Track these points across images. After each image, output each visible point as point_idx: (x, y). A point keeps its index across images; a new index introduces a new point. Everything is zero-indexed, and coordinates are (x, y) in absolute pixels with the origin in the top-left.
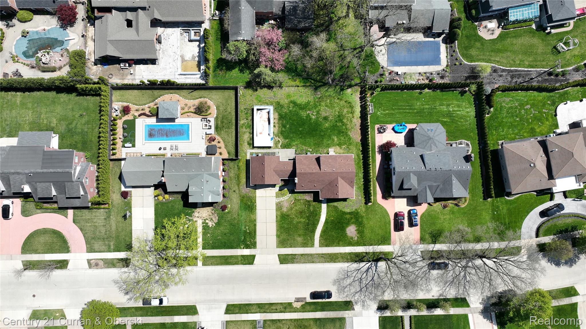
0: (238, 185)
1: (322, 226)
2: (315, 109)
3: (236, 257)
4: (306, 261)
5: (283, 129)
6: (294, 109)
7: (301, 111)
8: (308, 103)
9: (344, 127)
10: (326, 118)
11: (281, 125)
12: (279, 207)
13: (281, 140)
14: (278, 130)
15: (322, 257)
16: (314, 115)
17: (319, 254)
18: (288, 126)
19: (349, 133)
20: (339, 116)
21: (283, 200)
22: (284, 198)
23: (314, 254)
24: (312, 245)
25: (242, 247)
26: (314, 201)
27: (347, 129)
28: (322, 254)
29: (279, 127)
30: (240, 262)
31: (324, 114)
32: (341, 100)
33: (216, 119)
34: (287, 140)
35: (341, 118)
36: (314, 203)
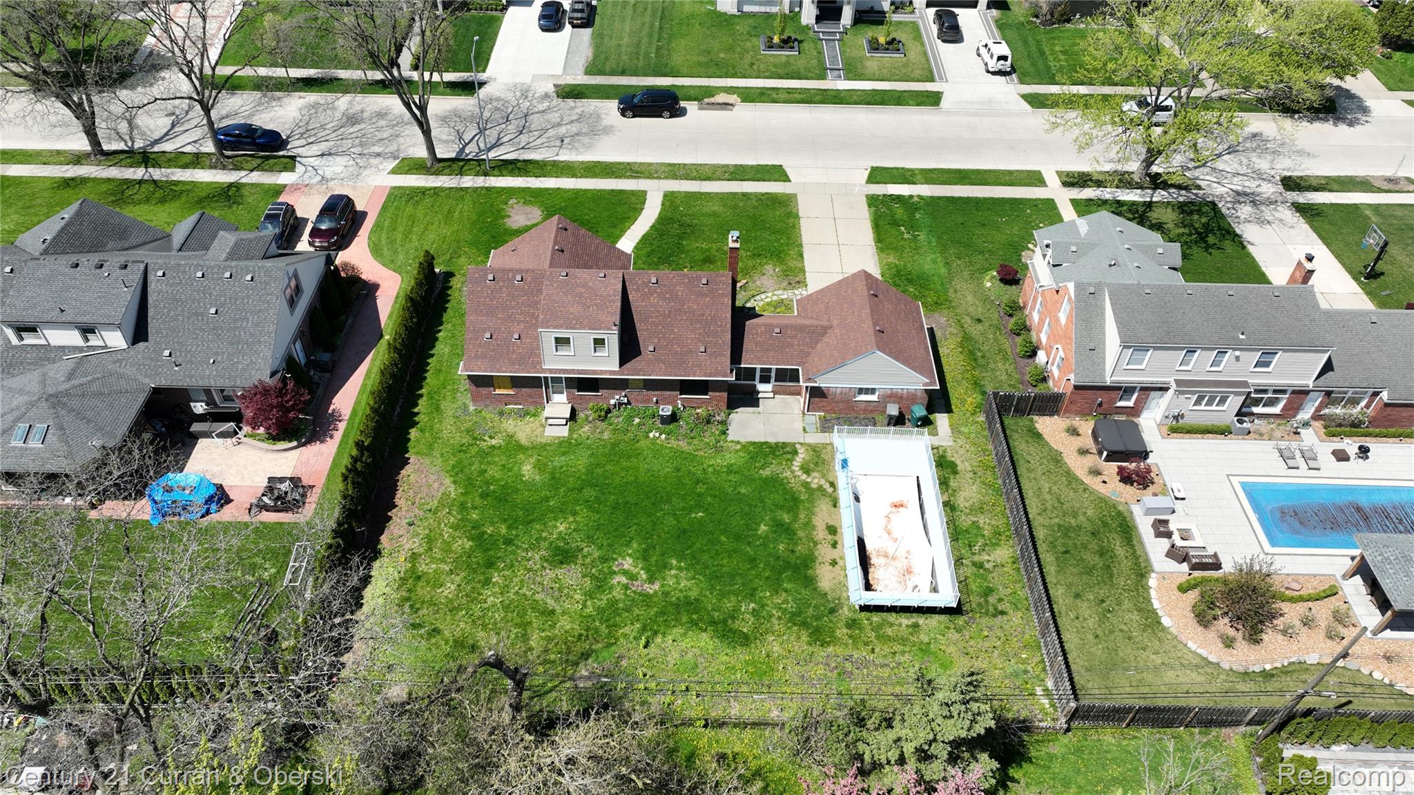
2: (613, 603)
3: (932, 182)
4: (695, 168)
5: (786, 518)
7: (693, 594)
8: (650, 631)
9: (475, 516)
10: (563, 556)
11: (801, 533)
13: (794, 473)
14: (811, 513)
15: (641, 174)
16: (625, 573)
17: (648, 179)
18: (763, 528)
19: (453, 491)
20: (490, 564)
21: (780, 292)
22: (775, 298)
23: (666, 178)
24: (669, 198)
25: (916, 200)
27: (463, 507)
28: (638, 178)
29: (809, 525)
30: (917, 172)
31: (571, 576)
34: (766, 472)
35: (479, 557)
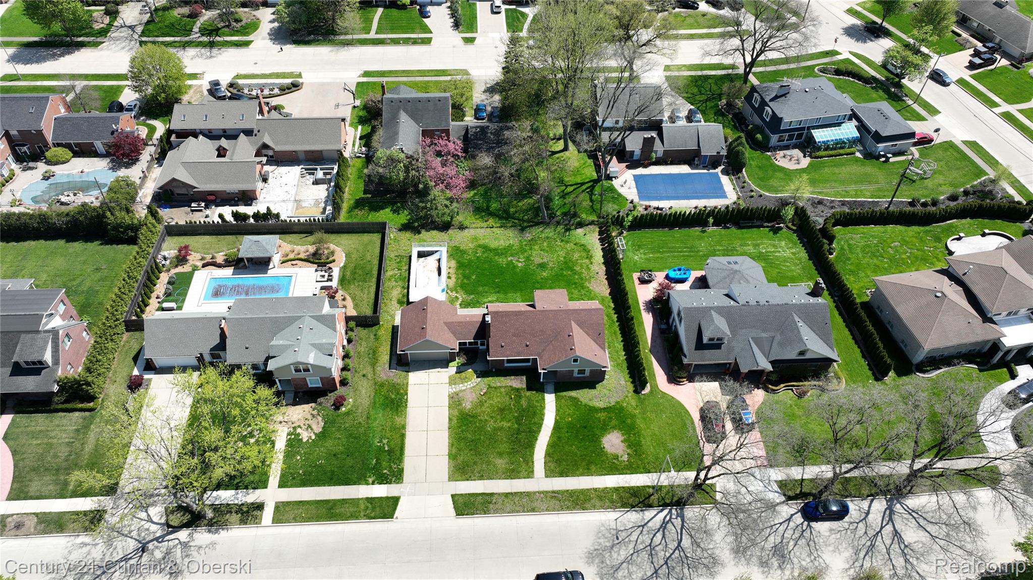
0: (373, 365)
1: (549, 434)
2: (522, 253)
3: (354, 502)
4: (517, 509)
5: (465, 281)
6: (486, 255)
7: (497, 257)
8: (510, 247)
9: (576, 277)
10: (542, 266)
11: (460, 276)
12: (455, 401)
13: (461, 296)
14: (456, 283)
15: (552, 497)
16: (520, 262)
17: (547, 492)
18: (474, 277)
19: (587, 284)
20: (566, 263)
21: (465, 388)
22: (466, 384)
23: (535, 493)
24: (530, 474)
25: (370, 480)
26: (529, 388)
27: (582, 279)
28: (553, 492)
29: (457, 279)
30: (362, 514)
31: (538, 260)
32: (567, 242)
33: (344, 269)
34: (472, 296)
35: (570, 264)
36: (528, 393)
